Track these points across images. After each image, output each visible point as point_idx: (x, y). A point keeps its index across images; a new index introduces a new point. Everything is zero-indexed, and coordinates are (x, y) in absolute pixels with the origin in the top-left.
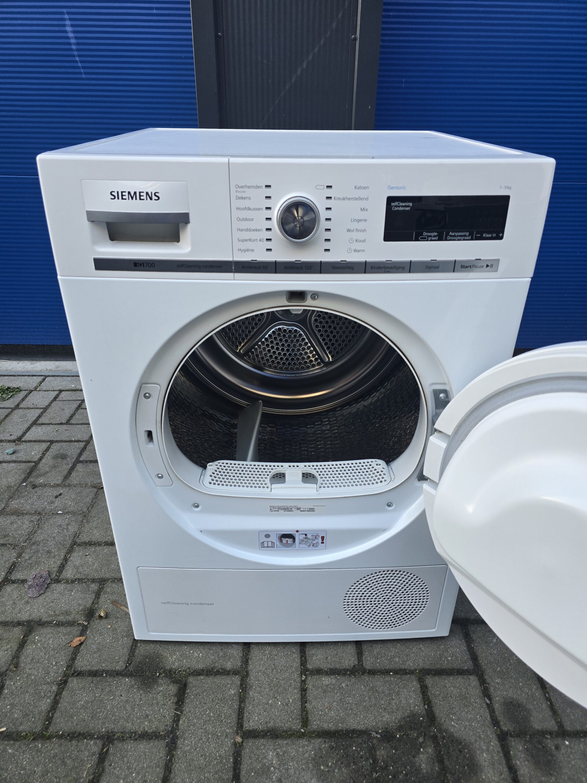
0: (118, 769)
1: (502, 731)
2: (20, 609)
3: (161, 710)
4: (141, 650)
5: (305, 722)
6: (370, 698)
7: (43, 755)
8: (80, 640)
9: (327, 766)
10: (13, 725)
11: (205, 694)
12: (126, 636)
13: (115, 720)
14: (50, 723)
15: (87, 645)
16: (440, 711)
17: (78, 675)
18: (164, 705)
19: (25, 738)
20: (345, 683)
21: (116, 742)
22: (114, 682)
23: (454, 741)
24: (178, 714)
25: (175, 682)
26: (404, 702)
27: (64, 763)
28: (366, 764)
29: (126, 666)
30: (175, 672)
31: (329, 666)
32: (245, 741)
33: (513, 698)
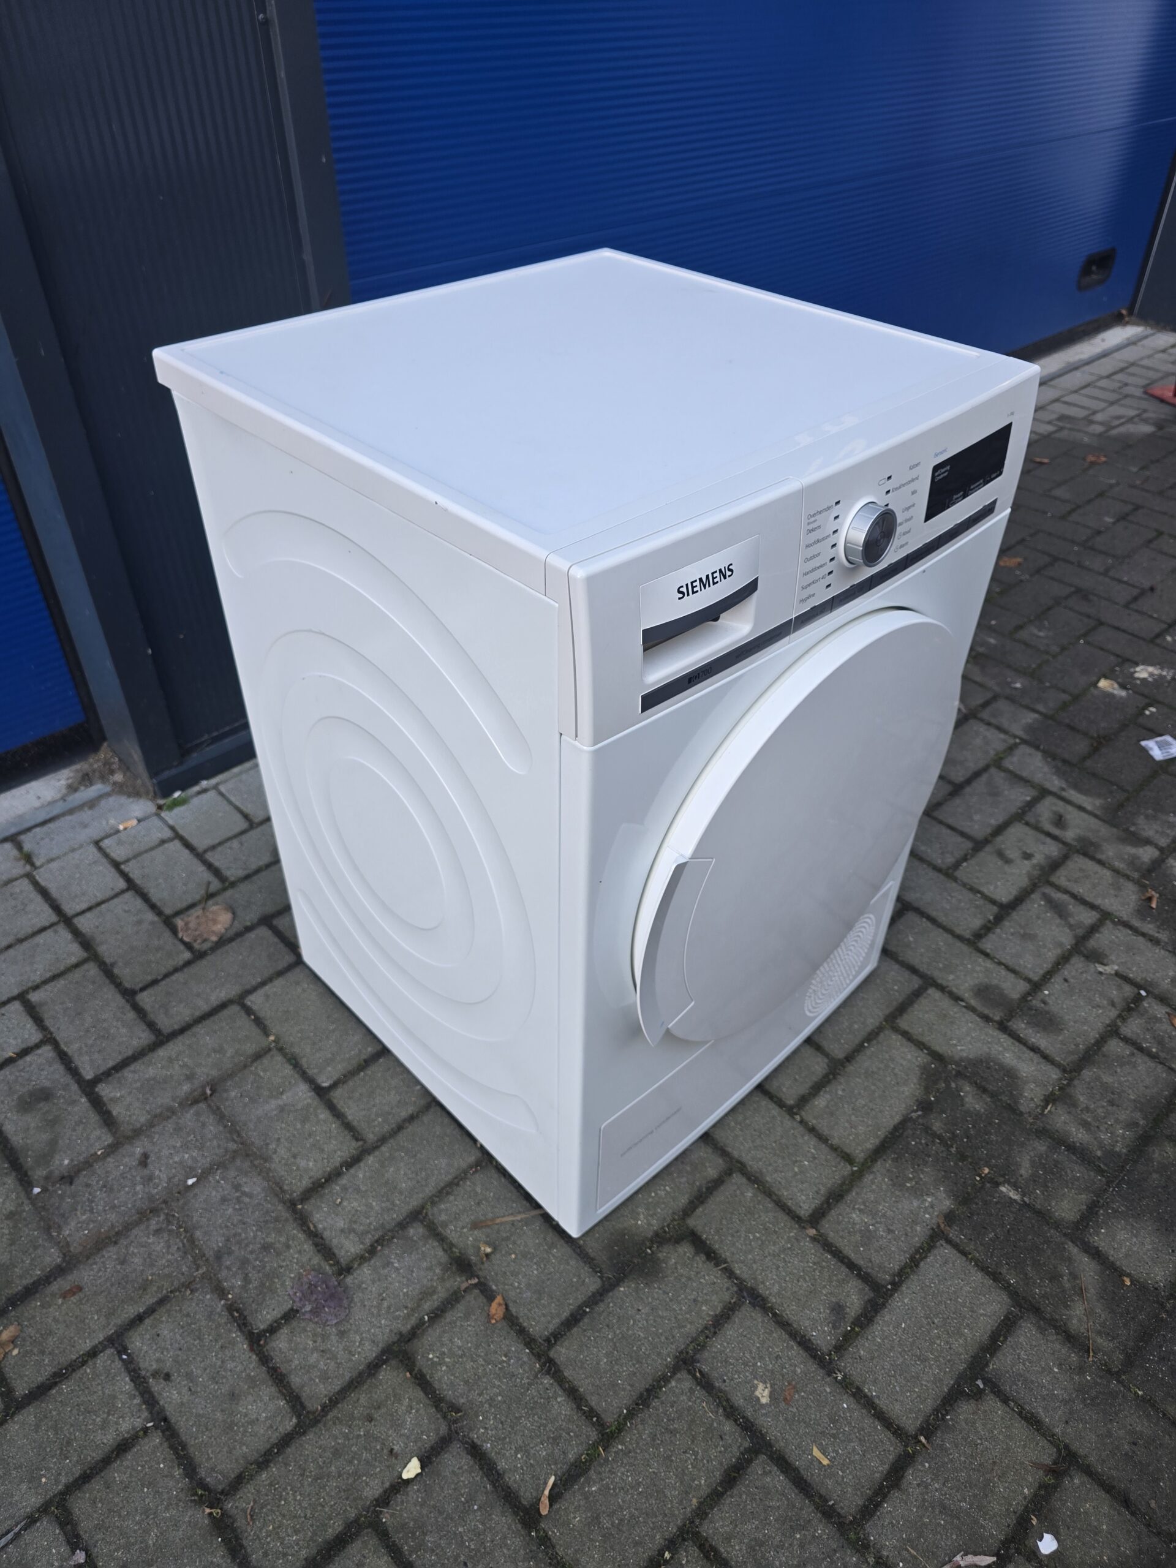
0: (736, 1376)
1: (998, 1022)
3: (702, 1280)
4: (592, 1245)
5: (848, 1158)
6: (874, 1084)
7: (638, 1451)
8: (500, 1304)
9: (910, 1179)
10: (556, 1464)
11: (724, 1222)
12: (551, 1248)
13: (667, 1339)
14: (598, 1416)
15: (515, 1302)
16: (939, 1046)
17: (555, 1340)
18: (697, 1273)
19: (591, 1461)
21: (698, 1356)
22: (610, 1303)
23: (976, 1063)
24: (725, 1268)
25: (678, 1241)
26: (904, 1063)
27: (673, 1432)
29: (600, 1277)
31: (807, 1086)
32: (819, 1227)
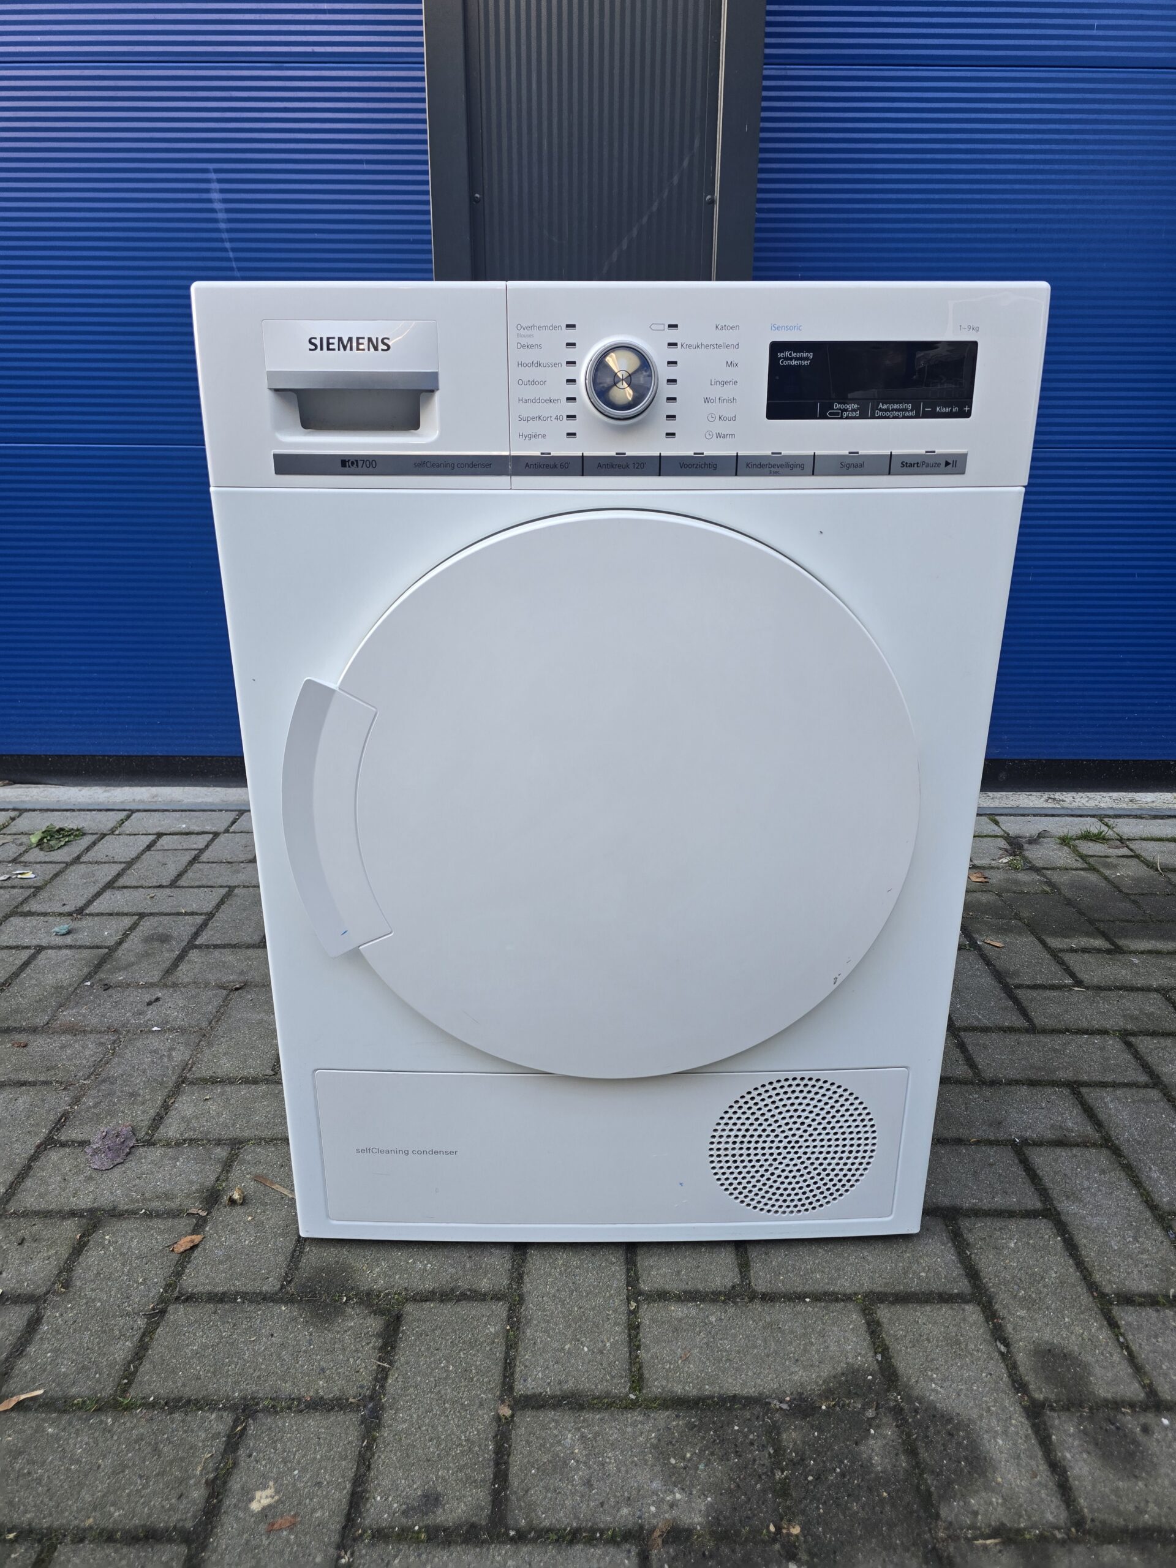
0: (264, 1463)
1: (1033, 1401)
2: (75, 1189)
3: (351, 1360)
4: (312, 1258)
5: (637, 1381)
6: (765, 1341)
7: (115, 1438)
8: (192, 1241)
9: (683, 1458)
10: (58, 1385)
11: (437, 1332)
12: (282, 1235)
13: (259, 1377)
14: (130, 1383)
15: (205, 1250)
16: (906, 1363)
17: (187, 1300)
18: (357, 1351)
19: (80, 1409)
20: (715, 1314)
21: (260, 1415)
22: (259, 1312)
23: (938, 1417)
24: (384, 1368)
25: (378, 1312)
26: (833, 1347)
27: (157, 1452)
28: (762, 1457)
29: (282, 1286)
30: (378, 1296)
31: (683, 1287)
32: (518, 1413)
33: (1053, 1343)
